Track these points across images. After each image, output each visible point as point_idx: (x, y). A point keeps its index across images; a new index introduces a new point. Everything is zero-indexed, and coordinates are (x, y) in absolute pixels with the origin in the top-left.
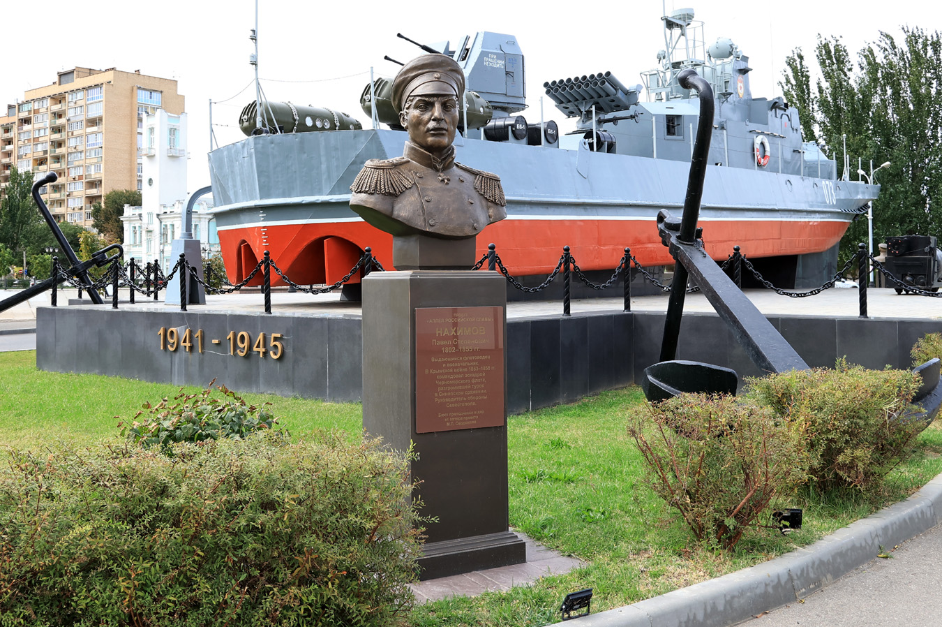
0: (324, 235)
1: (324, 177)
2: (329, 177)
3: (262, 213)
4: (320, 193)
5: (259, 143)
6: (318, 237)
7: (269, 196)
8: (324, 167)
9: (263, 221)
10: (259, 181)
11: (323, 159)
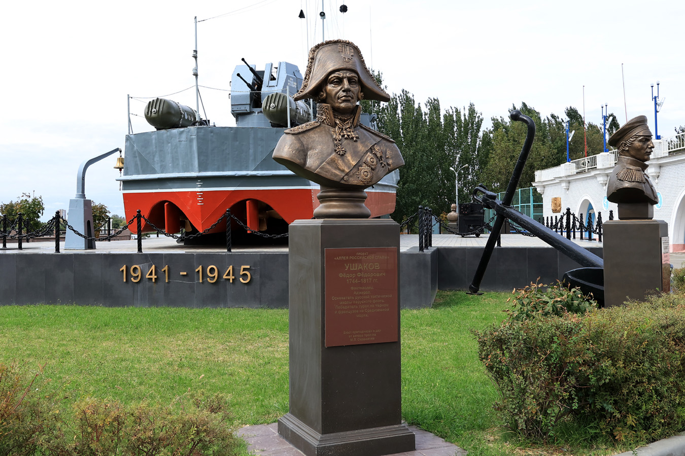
0: (246, 198)
1: (251, 158)
2: (255, 159)
3: (200, 182)
4: (247, 169)
5: (200, 132)
6: (242, 199)
7: (206, 170)
8: (251, 151)
9: (200, 187)
10: (199, 159)
11: (251, 146)
